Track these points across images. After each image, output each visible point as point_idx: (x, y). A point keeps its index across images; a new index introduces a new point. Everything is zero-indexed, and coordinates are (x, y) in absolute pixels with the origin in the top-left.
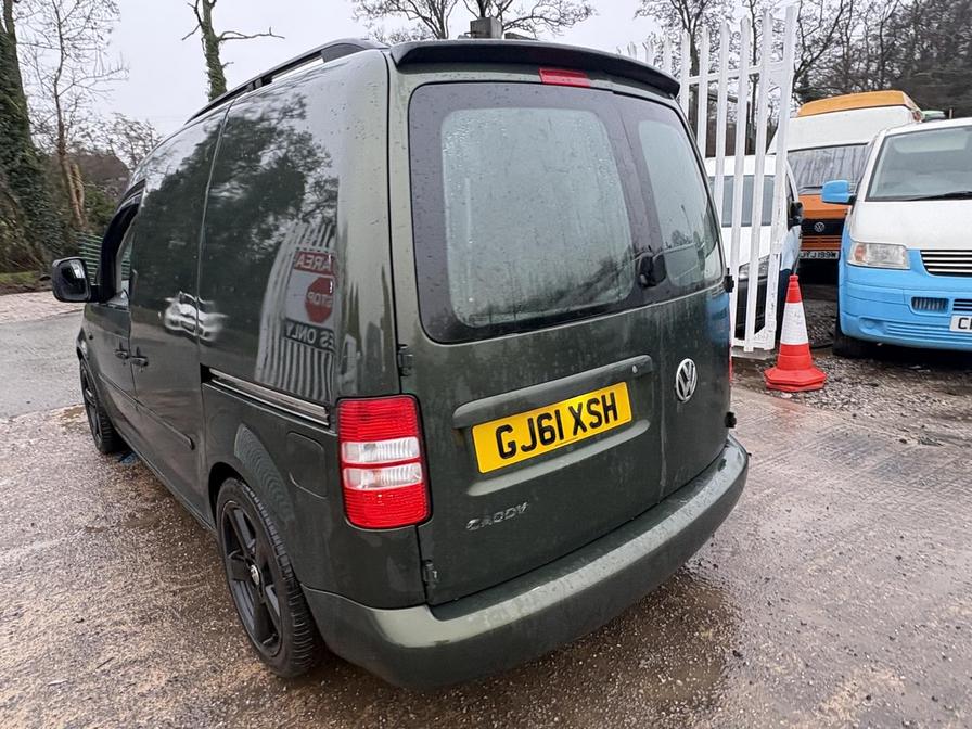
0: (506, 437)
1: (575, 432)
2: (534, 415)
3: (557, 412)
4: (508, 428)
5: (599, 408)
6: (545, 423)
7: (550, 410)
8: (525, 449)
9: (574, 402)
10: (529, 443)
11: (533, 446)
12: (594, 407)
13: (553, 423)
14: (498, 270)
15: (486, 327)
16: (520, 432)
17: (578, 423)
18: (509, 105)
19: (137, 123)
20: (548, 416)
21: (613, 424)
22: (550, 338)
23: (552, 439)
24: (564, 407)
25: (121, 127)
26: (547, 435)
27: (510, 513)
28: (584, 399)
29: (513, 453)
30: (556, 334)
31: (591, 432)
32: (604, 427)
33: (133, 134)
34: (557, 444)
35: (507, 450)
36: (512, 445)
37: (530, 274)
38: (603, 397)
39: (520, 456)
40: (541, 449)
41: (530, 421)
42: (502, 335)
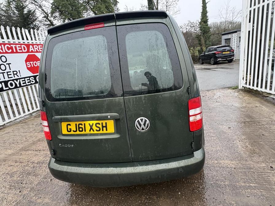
0: (69, 127)
1: (90, 131)
2: (78, 123)
3: (85, 124)
4: (70, 125)
5: (100, 126)
6: (80, 126)
7: (83, 123)
8: (74, 131)
9: (91, 122)
10: (75, 130)
11: (76, 131)
12: (98, 125)
13: (83, 126)
14: (61, 85)
15: (59, 99)
16: (73, 126)
17: (91, 129)
18: (72, 39)
19: (193, 22)
20: (82, 125)
21: (105, 132)
22: (76, 104)
23: (82, 131)
24: (87, 123)
25: (189, 24)
26: (81, 129)
27: (69, 146)
28: (95, 122)
29: (70, 131)
30: (78, 103)
31: (96, 132)
32: (101, 132)
33: (192, 26)
34: (83, 132)
35: (69, 130)
36: (70, 129)
37: (70, 86)
38: (102, 123)
39: (72, 133)
40: (78, 132)
41: (76, 124)
42: (62, 101)
